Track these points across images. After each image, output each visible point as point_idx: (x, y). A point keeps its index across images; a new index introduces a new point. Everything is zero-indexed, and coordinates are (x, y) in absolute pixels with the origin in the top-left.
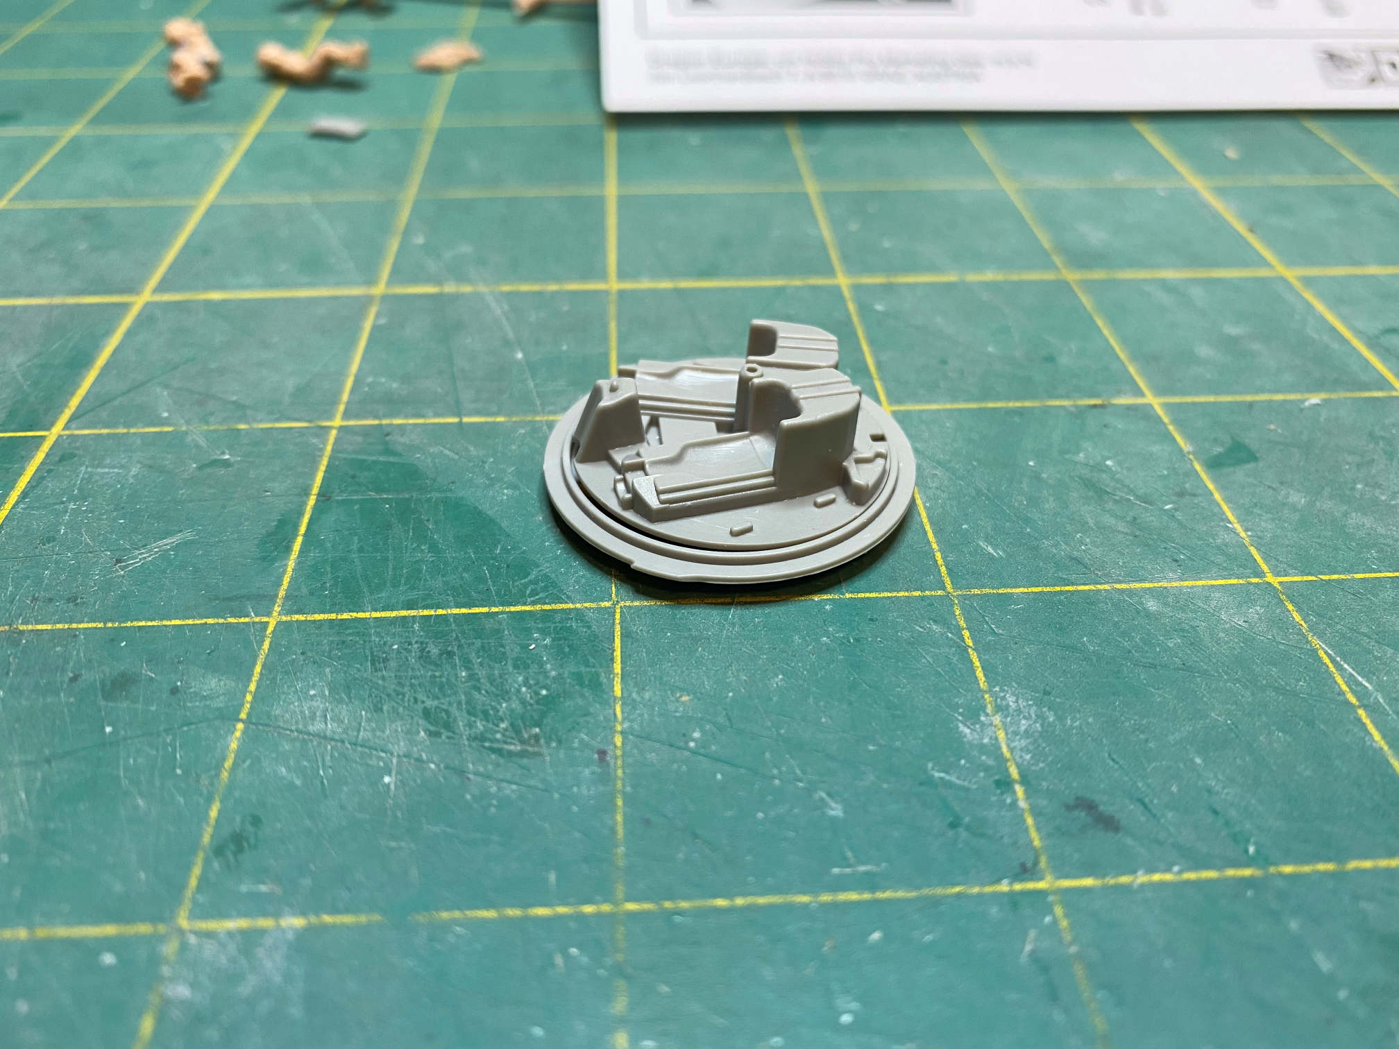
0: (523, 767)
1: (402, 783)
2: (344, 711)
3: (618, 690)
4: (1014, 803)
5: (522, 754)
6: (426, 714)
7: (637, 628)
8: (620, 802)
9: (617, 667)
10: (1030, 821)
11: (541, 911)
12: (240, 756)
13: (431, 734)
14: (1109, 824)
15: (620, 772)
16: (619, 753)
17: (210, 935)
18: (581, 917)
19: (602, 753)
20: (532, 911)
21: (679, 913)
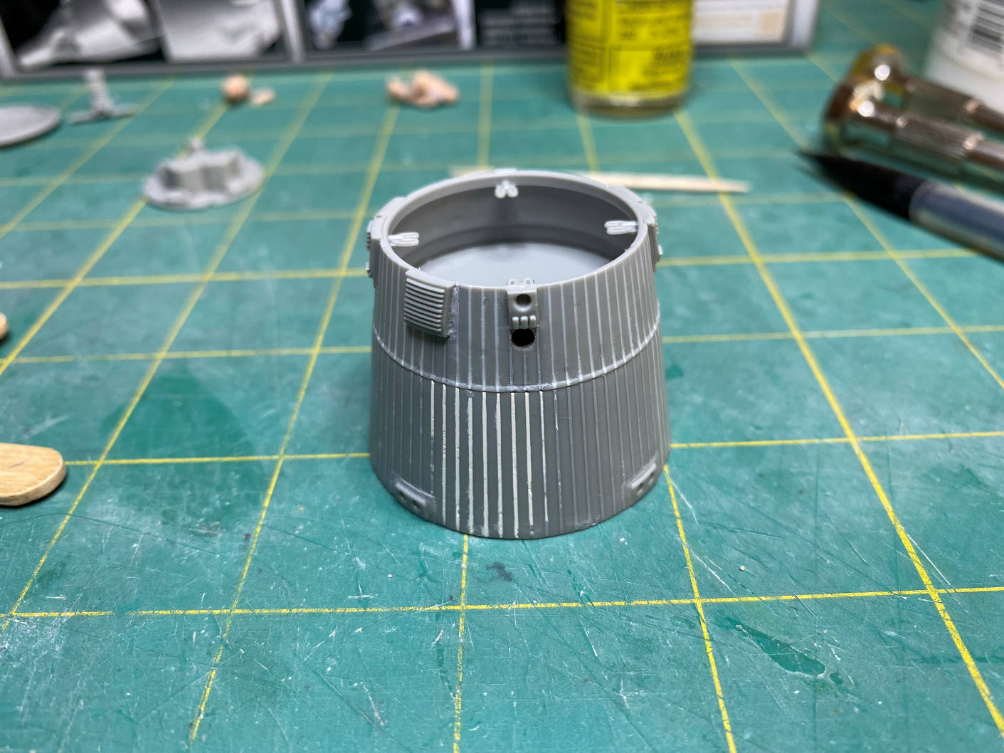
0: (205, 541)
1: (142, 547)
2: (124, 511)
3: (266, 503)
4: (459, 565)
5: (206, 535)
6: (165, 513)
7: (289, 471)
8: (249, 560)
9: (270, 491)
10: (464, 574)
11: (192, 612)
12: (63, 533)
13: (164, 523)
14: (508, 577)
15: (254, 546)
16: (257, 535)
17: (25, 619)
18: (211, 616)
19: (248, 536)
20: (188, 612)
21: (261, 616)
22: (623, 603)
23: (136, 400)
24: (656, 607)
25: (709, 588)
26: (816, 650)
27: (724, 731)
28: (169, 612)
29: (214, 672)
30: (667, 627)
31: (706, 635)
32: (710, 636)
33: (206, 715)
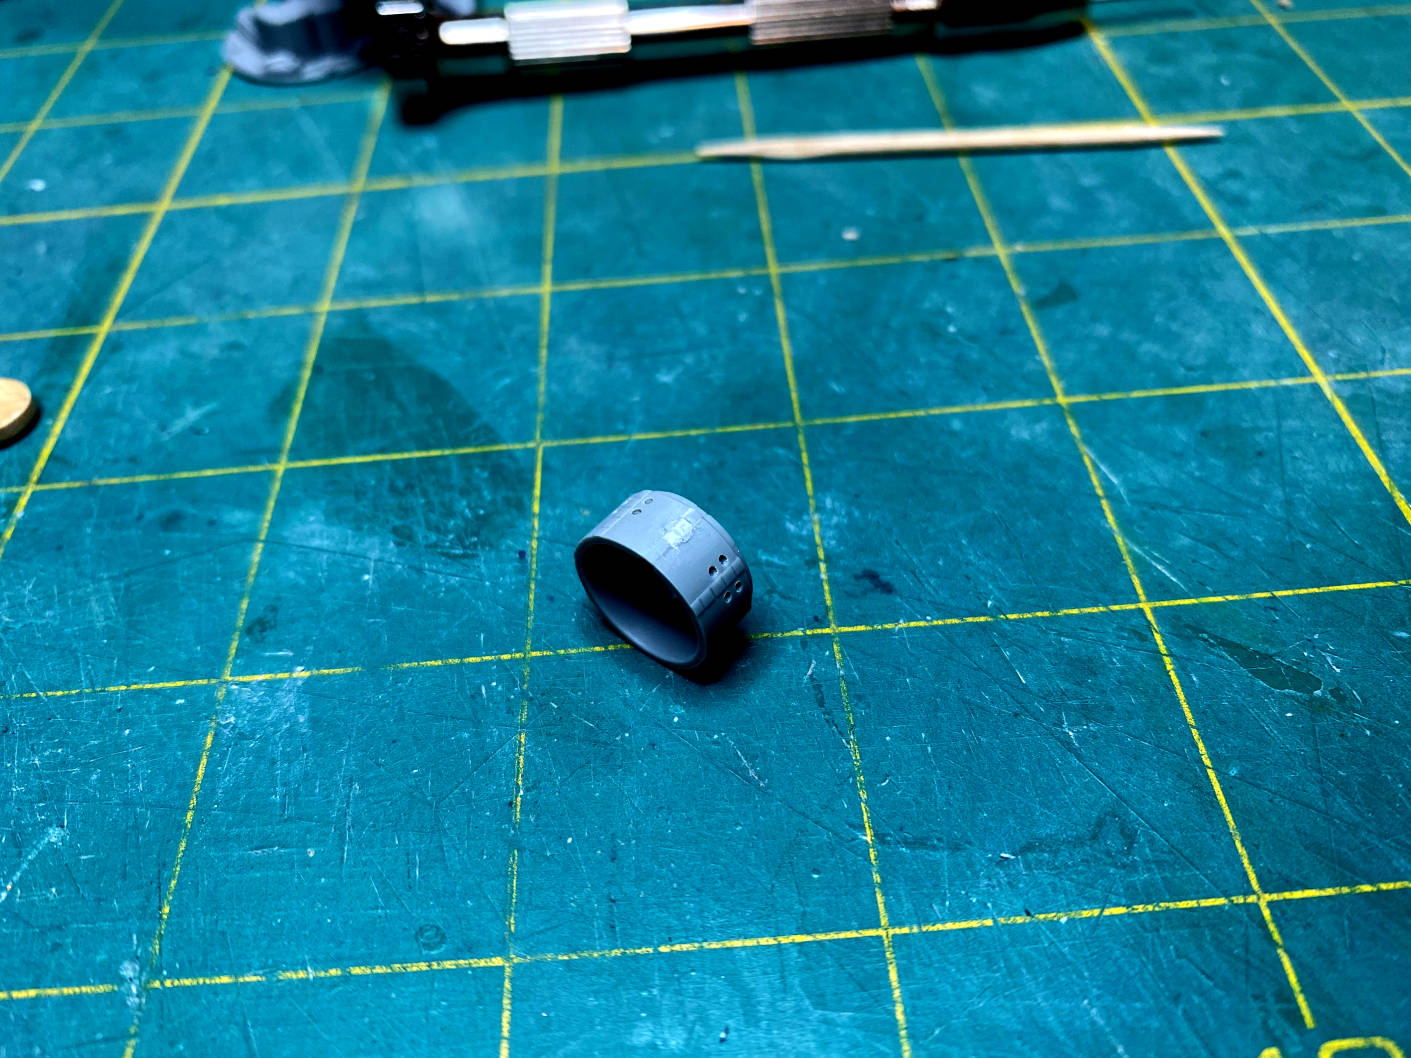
0: (465, 565)
1: (377, 579)
2: (335, 530)
3: (536, 508)
4: (817, 576)
5: (464, 556)
6: (395, 530)
7: (555, 463)
8: (533, 586)
9: (537, 492)
10: (826, 587)
11: (472, 660)
12: (261, 566)
13: (398, 544)
14: (888, 589)
15: (534, 566)
16: (534, 552)
17: (245, 684)
18: (500, 662)
19: (522, 554)
20: (466, 660)
21: (569, 657)
22: (1046, 614)
23: (307, 374)
24: (1091, 615)
25: (1158, 588)
26: (1307, 660)
27: (1204, 767)
28: (440, 663)
29: (523, 736)
30: (1109, 640)
31: (1163, 649)
32: (1168, 649)
33: (527, 790)
